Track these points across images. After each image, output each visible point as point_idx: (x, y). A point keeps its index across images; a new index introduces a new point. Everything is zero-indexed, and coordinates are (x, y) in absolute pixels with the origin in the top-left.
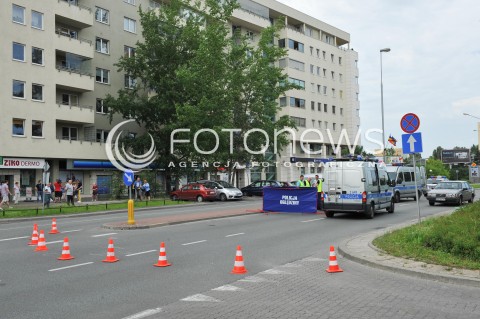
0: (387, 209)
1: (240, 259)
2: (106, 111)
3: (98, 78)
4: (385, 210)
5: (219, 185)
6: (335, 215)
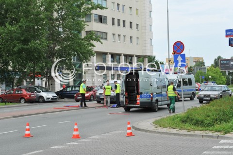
1: (77, 130)
4: (166, 106)
5: (38, 89)
6: (131, 110)
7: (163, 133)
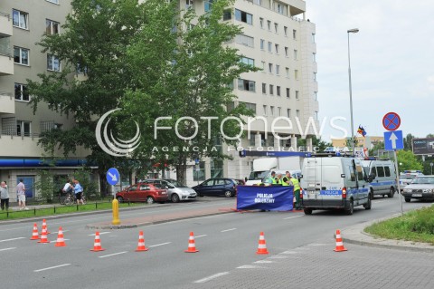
0: (364, 205)
1: (263, 242)
2: (26, 98)
3: (17, 59)
4: (362, 207)
5: (169, 184)
6: (313, 212)
7: (391, 247)
